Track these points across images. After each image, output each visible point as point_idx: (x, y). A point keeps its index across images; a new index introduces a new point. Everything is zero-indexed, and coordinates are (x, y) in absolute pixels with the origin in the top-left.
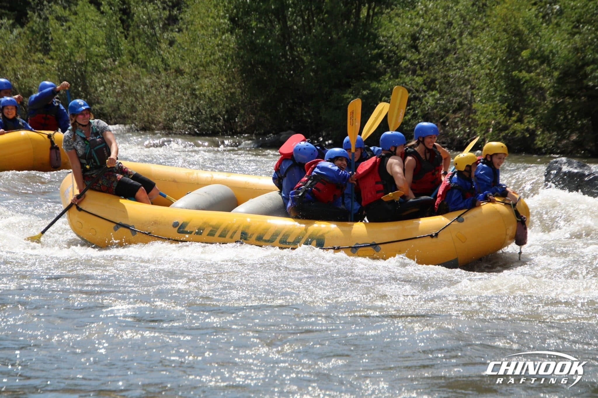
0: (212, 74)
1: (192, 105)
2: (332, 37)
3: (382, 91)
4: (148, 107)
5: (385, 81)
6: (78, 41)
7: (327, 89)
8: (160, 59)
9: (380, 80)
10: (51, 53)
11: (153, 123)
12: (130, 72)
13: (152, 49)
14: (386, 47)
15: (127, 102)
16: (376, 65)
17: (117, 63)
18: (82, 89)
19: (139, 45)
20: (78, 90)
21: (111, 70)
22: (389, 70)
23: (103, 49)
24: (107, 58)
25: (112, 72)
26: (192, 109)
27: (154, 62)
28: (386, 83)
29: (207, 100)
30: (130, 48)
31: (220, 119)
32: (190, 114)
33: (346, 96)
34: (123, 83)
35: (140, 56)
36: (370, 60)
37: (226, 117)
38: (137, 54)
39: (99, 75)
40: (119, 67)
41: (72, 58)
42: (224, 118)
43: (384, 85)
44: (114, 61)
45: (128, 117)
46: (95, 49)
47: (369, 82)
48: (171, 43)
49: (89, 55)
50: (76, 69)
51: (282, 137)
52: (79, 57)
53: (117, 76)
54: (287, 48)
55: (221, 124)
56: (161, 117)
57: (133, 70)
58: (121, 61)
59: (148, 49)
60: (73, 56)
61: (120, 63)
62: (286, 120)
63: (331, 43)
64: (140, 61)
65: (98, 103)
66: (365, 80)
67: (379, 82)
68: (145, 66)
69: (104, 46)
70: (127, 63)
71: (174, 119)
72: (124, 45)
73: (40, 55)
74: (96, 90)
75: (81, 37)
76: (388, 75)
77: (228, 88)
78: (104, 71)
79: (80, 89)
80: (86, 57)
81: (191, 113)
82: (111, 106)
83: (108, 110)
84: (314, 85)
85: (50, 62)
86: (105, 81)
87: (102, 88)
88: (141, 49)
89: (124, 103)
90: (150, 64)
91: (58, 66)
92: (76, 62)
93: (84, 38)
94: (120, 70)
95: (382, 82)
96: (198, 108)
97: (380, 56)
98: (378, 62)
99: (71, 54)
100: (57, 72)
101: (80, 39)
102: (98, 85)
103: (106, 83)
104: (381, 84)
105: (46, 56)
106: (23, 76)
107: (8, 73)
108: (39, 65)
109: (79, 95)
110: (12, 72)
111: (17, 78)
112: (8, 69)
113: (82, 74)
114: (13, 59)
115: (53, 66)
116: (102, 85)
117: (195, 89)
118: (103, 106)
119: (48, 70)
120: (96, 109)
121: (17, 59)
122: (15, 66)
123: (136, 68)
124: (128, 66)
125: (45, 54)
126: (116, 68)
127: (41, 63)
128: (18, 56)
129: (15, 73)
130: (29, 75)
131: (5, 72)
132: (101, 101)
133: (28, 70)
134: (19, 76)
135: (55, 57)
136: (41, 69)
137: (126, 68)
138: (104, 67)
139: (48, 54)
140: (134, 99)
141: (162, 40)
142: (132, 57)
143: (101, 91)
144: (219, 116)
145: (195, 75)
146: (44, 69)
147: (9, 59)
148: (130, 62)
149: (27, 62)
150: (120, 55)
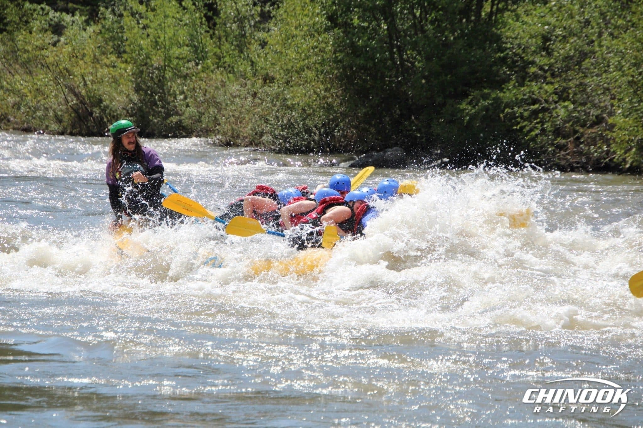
0: (306, 81)
1: (283, 117)
2: (446, 38)
4: (233, 119)
6: (156, 42)
7: (440, 100)
8: (250, 63)
9: (503, 89)
10: (125, 56)
11: (238, 137)
12: (214, 78)
13: (241, 51)
14: (511, 49)
15: (209, 113)
16: (498, 71)
17: (199, 67)
18: (159, 97)
19: (226, 46)
20: (155, 99)
21: (193, 75)
22: (513, 77)
23: (185, 51)
24: (189, 61)
25: (194, 78)
26: (283, 121)
27: (243, 67)
28: (510, 92)
29: (300, 111)
30: (215, 50)
31: (315, 133)
32: (280, 128)
34: (206, 91)
35: (227, 59)
36: (491, 66)
37: (322, 130)
38: (224, 57)
39: (179, 81)
40: (203, 71)
41: (148, 60)
42: (320, 132)
43: (507, 94)
44: (197, 64)
45: (211, 131)
46: (176, 51)
47: (490, 91)
48: (263, 44)
49: (168, 58)
50: (152, 74)
51: (387, 154)
52: (156, 61)
53: (199, 82)
54: (395, 50)
55: (316, 138)
56: (247, 130)
57: (218, 76)
58: (205, 65)
59: (236, 52)
60: (150, 58)
61: (203, 67)
62: (392, 135)
63: (446, 45)
64: (226, 65)
65: (177, 114)
66: (486, 88)
68: (232, 71)
69: (185, 48)
70: (212, 68)
71: (262, 134)
72: (210, 46)
73: (113, 58)
74: (175, 98)
75: (159, 37)
77: (324, 98)
78: (185, 77)
79: (157, 97)
80: (165, 60)
81: (282, 126)
82: (191, 117)
83: (187, 122)
84: (425, 93)
85: (123, 66)
86: (185, 88)
87: (182, 97)
88: (227, 52)
89: (206, 114)
90: (238, 68)
91: (132, 70)
92: (152, 66)
93: (162, 38)
94: (203, 75)
96: (289, 120)
97: (503, 60)
98: (502, 67)
99: (148, 57)
100: (131, 77)
101: (158, 40)
102: (178, 92)
103: (187, 90)
104: (504, 93)
105: (120, 60)
106: (93, 82)
107: (76, 79)
108: (111, 69)
109: (156, 104)
110: (80, 78)
111: (85, 84)
112: (76, 73)
113: (160, 81)
114: (81, 62)
115: (126, 71)
116: (182, 92)
117: (285, 99)
118: (182, 118)
119: (121, 75)
120: (174, 121)
121: (85, 63)
122: (83, 71)
123: (221, 74)
124: (212, 71)
125: (118, 57)
126: (199, 73)
127: (114, 67)
128: (87, 59)
129: (84, 79)
130: (101, 81)
131: (71, 77)
132: (180, 112)
133: (99, 75)
134: (88, 83)
135: (129, 60)
136: (113, 74)
137: (211, 74)
138: (185, 71)
139: (122, 57)
140: (216, 111)
141: (253, 41)
142: (217, 61)
143: (180, 100)
144: (314, 129)
145: (287, 82)
146: (117, 74)
147: (77, 62)
148: (215, 66)
149: (98, 66)
150: (204, 58)
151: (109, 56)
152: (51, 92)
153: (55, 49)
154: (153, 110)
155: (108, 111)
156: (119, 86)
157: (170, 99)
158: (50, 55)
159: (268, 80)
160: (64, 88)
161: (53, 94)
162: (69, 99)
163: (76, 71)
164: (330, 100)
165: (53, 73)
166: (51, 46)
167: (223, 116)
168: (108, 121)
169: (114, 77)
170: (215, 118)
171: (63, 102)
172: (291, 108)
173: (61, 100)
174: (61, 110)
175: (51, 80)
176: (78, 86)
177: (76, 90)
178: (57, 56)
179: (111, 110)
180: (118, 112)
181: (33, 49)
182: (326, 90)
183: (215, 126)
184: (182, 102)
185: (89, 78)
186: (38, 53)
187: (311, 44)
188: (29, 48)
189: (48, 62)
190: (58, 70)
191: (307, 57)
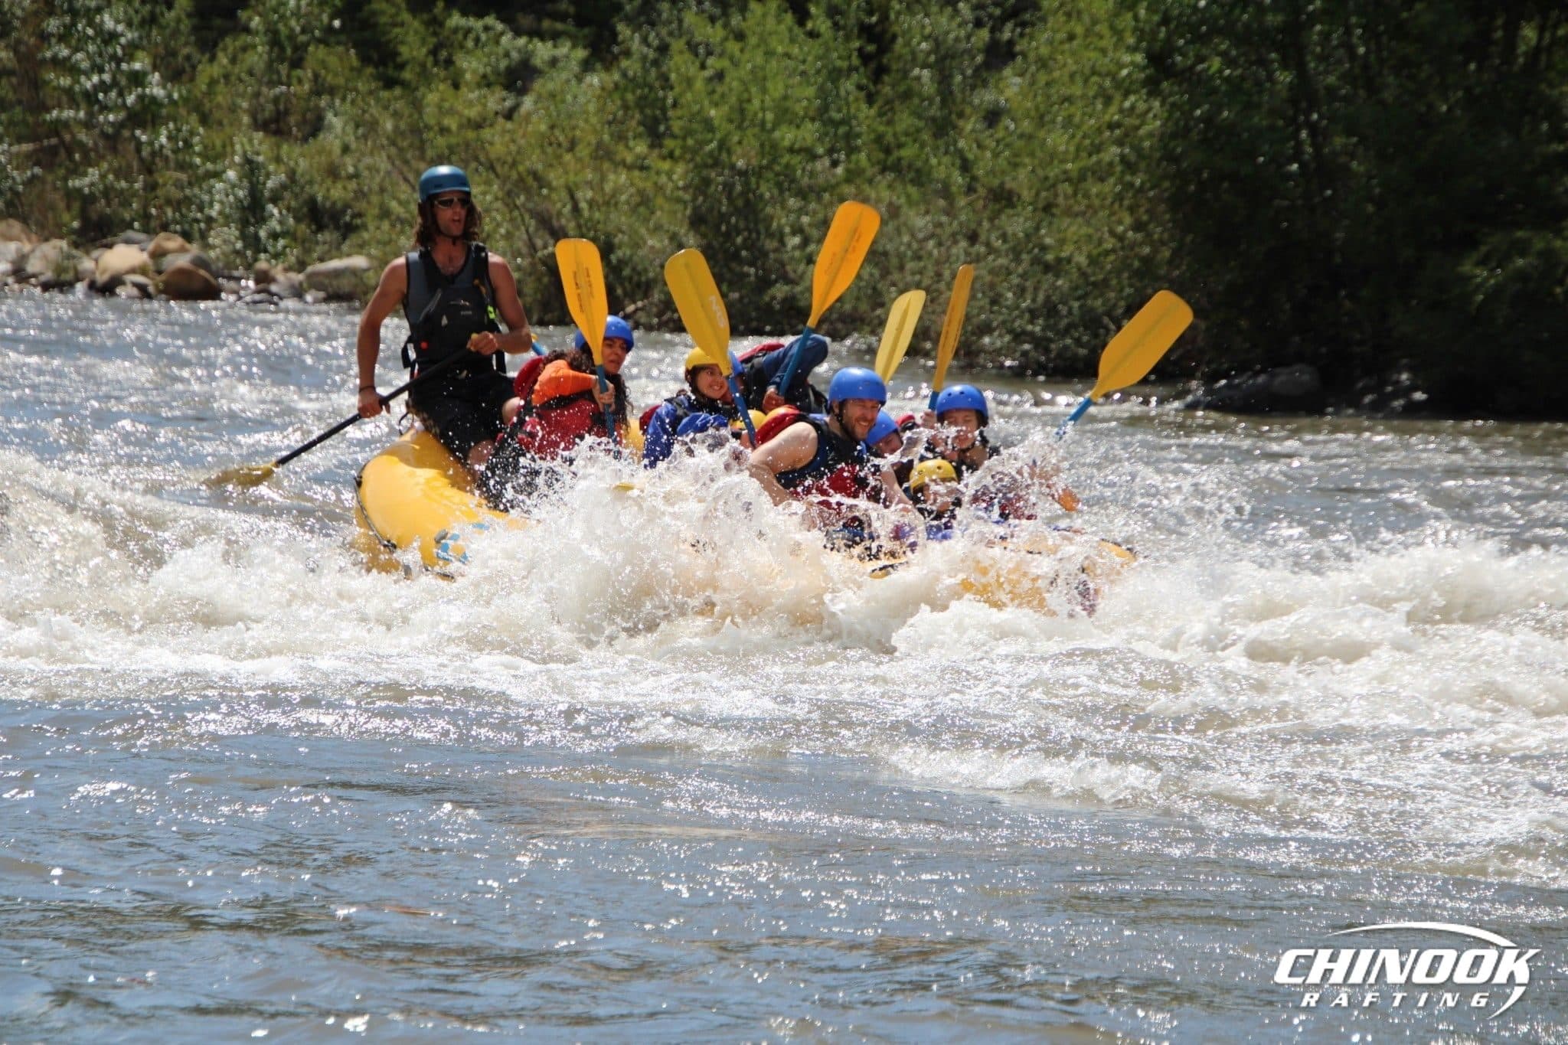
6: (742, 111)
8: (958, 162)
10: (669, 143)
13: (939, 133)
17: (840, 170)
19: (904, 121)
21: (825, 190)
24: (815, 157)
25: (826, 195)
26: (1034, 300)
27: (941, 169)
30: (882, 129)
32: (1027, 316)
33: (1466, 268)
35: (907, 149)
38: (900, 146)
39: (791, 203)
40: (847, 181)
41: (724, 156)
44: (835, 164)
45: (862, 320)
46: (786, 134)
48: (991, 118)
49: (768, 150)
51: (1278, 381)
52: (742, 155)
57: (884, 191)
58: (852, 166)
59: (928, 136)
60: (728, 150)
61: (848, 171)
62: (1291, 335)
64: (902, 165)
65: (788, 281)
68: (916, 181)
69: (808, 125)
70: (869, 172)
72: (865, 122)
73: (641, 148)
74: (782, 243)
75: (749, 101)
78: (806, 191)
80: (762, 155)
85: (664, 166)
86: (805, 220)
87: (796, 240)
90: (929, 173)
91: (684, 177)
92: (733, 167)
93: (758, 104)
94: (849, 187)
99: (723, 145)
100: (680, 194)
101: (746, 106)
102: (787, 230)
103: (810, 224)
105: (656, 152)
106: (591, 203)
107: (554, 196)
108: (636, 173)
109: (736, 256)
110: (564, 194)
111: (576, 209)
112: (554, 183)
113: (747, 202)
114: (568, 157)
115: (670, 178)
116: (797, 230)
117: (1044, 248)
118: (798, 289)
119: (659, 188)
120: (780, 295)
121: (579, 160)
122: (572, 178)
123: (890, 186)
124: (870, 181)
125: (652, 146)
126: (838, 184)
127: (642, 168)
128: (583, 151)
129: (572, 197)
130: (610, 202)
131: (545, 191)
132: (792, 275)
133: (608, 187)
134: (583, 205)
135: (677, 152)
136: (641, 185)
137: (866, 187)
138: (805, 181)
139: (661, 146)
140: (876, 272)
141: (968, 110)
142: (882, 156)
143: (794, 248)
144: (1106, 320)
145: (1048, 208)
146: (649, 185)
147: (559, 157)
148: (876, 169)
149: (606, 165)
150: (852, 150)
151: (631, 143)
152: (498, 225)
153: (509, 125)
154: (730, 270)
155: (626, 272)
156: (653, 213)
157: (770, 244)
158: (498, 141)
159: (1003, 198)
160: (527, 217)
161: (503, 231)
162: (539, 243)
163: (555, 177)
164: (1147, 250)
165: (504, 182)
166: (501, 120)
167: (894, 284)
168: (626, 294)
169: (641, 192)
170: (874, 289)
171: (524, 250)
172: (1055, 268)
173: (520, 244)
174: (519, 268)
175: (497, 199)
176: (559, 214)
177: (555, 223)
178: (513, 141)
179: (634, 269)
180: (651, 275)
181: (461, 127)
182: (1138, 226)
183: (873, 309)
184: (797, 254)
185: (584, 195)
186: (471, 135)
187: (1107, 118)
188: (451, 123)
189: (493, 156)
190: (514, 175)
191: (1098, 149)
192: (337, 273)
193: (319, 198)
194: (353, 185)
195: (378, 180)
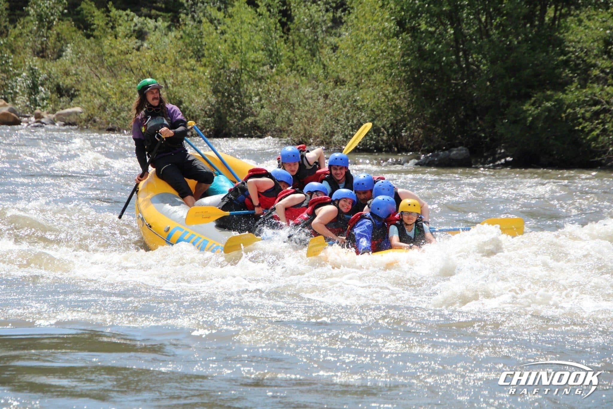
0: (375, 84)
1: (353, 117)
2: (511, 42)
3: (567, 102)
4: (305, 120)
5: (570, 91)
6: (233, 46)
7: (503, 101)
8: (322, 66)
9: (566, 90)
10: (204, 60)
11: (310, 136)
12: (288, 80)
13: (314, 55)
14: (574, 52)
15: (283, 114)
16: (561, 73)
17: (274, 70)
18: (236, 99)
19: (299, 50)
20: (231, 100)
21: (268, 78)
22: (576, 80)
23: (261, 55)
24: (264, 65)
25: (269, 80)
26: (353, 122)
27: (315, 70)
28: (573, 94)
29: (369, 112)
30: (289, 54)
31: (383, 133)
32: (350, 128)
34: (280, 93)
35: (300, 63)
36: (554, 69)
37: (390, 131)
38: (297, 61)
39: (254, 84)
40: (277, 74)
41: (226, 64)
42: (388, 132)
43: (570, 96)
44: (272, 68)
45: (284, 131)
46: (251, 56)
47: (552, 93)
48: (335, 48)
49: (244, 62)
50: (229, 77)
51: (452, 154)
52: (233, 64)
53: (274, 85)
54: (461, 54)
55: (385, 138)
56: (318, 130)
57: (292, 79)
58: (279, 69)
59: (309, 56)
60: (227, 62)
61: (277, 70)
62: (457, 135)
63: (510, 48)
64: (299, 68)
65: (253, 115)
66: (548, 90)
67: (564, 92)
68: (305, 74)
69: (261, 52)
70: (286, 71)
71: (333, 133)
72: (284, 50)
73: (193, 62)
74: (251, 99)
75: (236, 42)
76: (575, 85)
77: (392, 99)
78: (261, 79)
79: (233, 99)
80: (241, 64)
81: (352, 126)
82: (265, 118)
83: (261, 123)
84: (489, 95)
85: (202, 69)
86: (260, 90)
87: (257, 98)
88: (300, 56)
89: (280, 115)
90: (310, 71)
91: (210, 73)
92: (229, 69)
93: (239, 43)
94: (277, 78)
95: (567, 92)
96: (359, 120)
97: (566, 63)
98: (564, 69)
99: (225, 61)
100: (209, 80)
101: (235, 44)
102: (253, 94)
103: (262, 92)
104: (567, 94)
105: (199, 63)
106: (174, 85)
108: (191, 72)
109: (232, 106)
111: (167, 87)
112: (158, 76)
113: (236, 83)
114: (163, 66)
115: (204, 74)
116: (257, 94)
117: (355, 101)
118: (257, 118)
119: (200, 78)
120: (250, 121)
121: (167, 67)
122: (164, 74)
123: (295, 76)
124: (286, 74)
125: (197, 61)
126: (273, 76)
127: (193, 70)
128: (168, 63)
129: (165, 82)
130: (181, 84)
132: (255, 113)
133: (179, 78)
134: (169, 85)
135: (207, 63)
136: (193, 77)
137: (285, 77)
138: (260, 74)
139: (201, 61)
140: (289, 112)
141: (325, 46)
142: (291, 64)
143: (256, 102)
144: (382, 129)
145: (357, 85)
146: (196, 77)
147: (159, 66)
148: (289, 69)
149: (179, 69)
150: (278, 62)
151: (189, 60)
153: (138, 53)
154: (230, 111)
155: (187, 112)
156: (198, 88)
157: (246, 100)
158: (134, 59)
159: (339, 82)
163: (158, 74)
164: (398, 101)
165: (137, 76)
166: (135, 51)
167: (296, 116)
169: (193, 80)
170: (288, 118)
172: (361, 109)
178: (140, 60)
179: (190, 111)
180: (197, 113)
181: (118, 54)
182: (394, 92)
183: (289, 127)
184: (257, 104)
185: (170, 81)
186: (122, 57)
187: (380, 48)
188: (115, 52)
189: (132, 66)
190: (141, 74)
191: (377, 61)
192: (69, 114)
193: (61, 84)
194: (74, 78)
195: (85, 76)
